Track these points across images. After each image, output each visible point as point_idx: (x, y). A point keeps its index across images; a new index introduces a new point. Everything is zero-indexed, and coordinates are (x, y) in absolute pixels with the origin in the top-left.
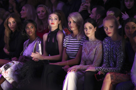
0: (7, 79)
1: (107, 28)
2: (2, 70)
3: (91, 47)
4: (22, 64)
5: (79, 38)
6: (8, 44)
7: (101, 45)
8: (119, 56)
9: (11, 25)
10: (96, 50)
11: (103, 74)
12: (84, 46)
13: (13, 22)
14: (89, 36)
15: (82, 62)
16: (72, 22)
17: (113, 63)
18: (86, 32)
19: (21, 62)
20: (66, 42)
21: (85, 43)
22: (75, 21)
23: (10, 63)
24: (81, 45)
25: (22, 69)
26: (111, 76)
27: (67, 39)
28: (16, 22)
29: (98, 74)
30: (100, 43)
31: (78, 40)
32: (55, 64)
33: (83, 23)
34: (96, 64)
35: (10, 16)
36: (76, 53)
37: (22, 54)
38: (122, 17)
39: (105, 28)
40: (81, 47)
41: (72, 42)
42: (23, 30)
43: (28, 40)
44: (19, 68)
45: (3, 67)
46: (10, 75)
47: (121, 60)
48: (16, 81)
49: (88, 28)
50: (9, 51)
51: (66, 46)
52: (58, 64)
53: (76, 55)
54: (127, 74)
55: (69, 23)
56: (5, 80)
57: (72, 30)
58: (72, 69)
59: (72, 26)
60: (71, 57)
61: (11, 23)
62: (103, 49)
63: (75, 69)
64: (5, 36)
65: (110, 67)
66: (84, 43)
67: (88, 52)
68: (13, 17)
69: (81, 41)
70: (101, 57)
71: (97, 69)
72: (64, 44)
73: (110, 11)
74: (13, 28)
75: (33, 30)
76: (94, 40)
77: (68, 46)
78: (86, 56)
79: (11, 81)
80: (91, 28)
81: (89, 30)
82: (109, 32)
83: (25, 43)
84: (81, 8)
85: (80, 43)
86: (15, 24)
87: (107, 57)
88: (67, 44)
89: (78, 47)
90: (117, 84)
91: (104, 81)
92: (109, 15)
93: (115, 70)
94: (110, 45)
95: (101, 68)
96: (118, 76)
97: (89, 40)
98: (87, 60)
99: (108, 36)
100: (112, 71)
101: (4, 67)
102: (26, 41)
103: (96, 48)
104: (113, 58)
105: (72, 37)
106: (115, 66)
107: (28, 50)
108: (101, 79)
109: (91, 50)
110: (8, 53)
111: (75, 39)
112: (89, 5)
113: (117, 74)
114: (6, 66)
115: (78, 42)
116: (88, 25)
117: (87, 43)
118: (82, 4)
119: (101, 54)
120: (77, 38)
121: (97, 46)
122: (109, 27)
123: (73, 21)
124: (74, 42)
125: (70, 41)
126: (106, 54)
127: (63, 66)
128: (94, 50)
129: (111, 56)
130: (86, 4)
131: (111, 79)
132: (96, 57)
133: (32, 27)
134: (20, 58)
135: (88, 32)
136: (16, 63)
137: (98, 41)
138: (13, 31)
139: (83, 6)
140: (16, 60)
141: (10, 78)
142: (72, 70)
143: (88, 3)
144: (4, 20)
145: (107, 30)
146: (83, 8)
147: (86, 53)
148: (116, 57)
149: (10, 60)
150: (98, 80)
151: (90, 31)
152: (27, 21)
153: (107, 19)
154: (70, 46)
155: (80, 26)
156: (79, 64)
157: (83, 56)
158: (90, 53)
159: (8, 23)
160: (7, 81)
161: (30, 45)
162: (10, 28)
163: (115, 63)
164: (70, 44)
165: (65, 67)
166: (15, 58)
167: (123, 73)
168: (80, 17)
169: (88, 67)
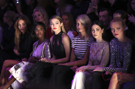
0: (18, 79)
1: (115, 30)
2: (12, 70)
3: (98, 48)
4: (32, 64)
5: (87, 39)
6: (18, 45)
7: (108, 46)
8: (126, 57)
9: (21, 27)
10: (103, 51)
11: (110, 74)
12: (91, 47)
13: (23, 24)
14: (96, 37)
15: (90, 63)
16: (80, 24)
17: (120, 63)
18: (93, 34)
19: (31, 63)
20: (74, 43)
21: (93, 44)
22: (83, 23)
23: (20, 63)
24: (89, 46)
25: (31, 69)
26: (118, 76)
27: (75, 40)
28: (25, 24)
29: (106, 74)
30: (107, 44)
31: (86, 41)
32: (63, 64)
33: (90, 25)
34: (104, 65)
35: (20, 18)
36: (84, 54)
37: (32, 55)
38: (129, 19)
39: (112, 29)
40: (89, 48)
41: (80, 43)
42: (33, 32)
43: (37, 42)
44: (29, 68)
45: (13, 67)
46: (20, 75)
47: (128, 61)
48: (26, 81)
49: (96, 30)
50: (19, 52)
51: (74, 47)
52: (67, 64)
53: (83, 56)
54: (133, 74)
55: (77, 25)
56: (15, 79)
57: (80, 32)
58: (80, 69)
59: (80, 28)
60: (79, 58)
61: (21, 25)
62: (110, 50)
63: (83, 70)
64: (15, 37)
65: (117, 67)
66: (91, 44)
67: (96, 53)
68: (23, 19)
69: (89, 42)
70: (108, 58)
71: (104, 69)
72: (72, 45)
73: (117, 13)
74: (23, 29)
75: (42, 32)
76: (101, 42)
77: (76, 46)
78: (94, 56)
79: (21, 81)
80: (98, 30)
81: (96, 32)
82: (116, 33)
83: (34, 44)
84: (89, 11)
85: (88, 44)
86: (25, 26)
87: (114, 58)
88: (75, 45)
89: (86, 48)
90: (124, 84)
91: (111, 81)
92: (116, 17)
93: (122, 71)
94: (116, 46)
95: (108, 68)
96: (124, 76)
97: (97, 41)
98: (94, 61)
99: (114, 38)
100: (119, 71)
101: (15, 67)
102: (36, 43)
103: (104, 50)
104: (120, 58)
105: (79, 38)
106: (122, 66)
107: (37, 51)
108: (108, 79)
109: (99, 51)
110: (19, 54)
111: (83, 41)
112: (96, 7)
113: (123, 74)
114: (16, 66)
115: (85, 43)
116: (96, 27)
117: (95, 44)
118: (90, 6)
119: (108, 55)
120: (85, 39)
121: (104, 48)
122: (116, 29)
123: (82, 23)
124: (82, 43)
125: (78, 43)
126: (113, 55)
127: (72, 66)
128: (102, 51)
129: (117, 56)
130: (93, 7)
131: (118, 79)
132: (104, 58)
133: (41, 29)
134: (30, 59)
135: (96, 34)
136: (26, 63)
137: (106, 43)
138: (23, 33)
139: (90, 9)
140: (26, 61)
141: (20, 78)
142: (80, 71)
143: (95, 6)
144: (14, 22)
145: (114, 31)
146: (91, 10)
147: (93, 54)
148: (123, 58)
149: (21, 61)
150: (105, 80)
151: (98, 32)
152: (36, 24)
153: (114, 21)
154: (78, 47)
155: (88, 28)
156: (86, 65)
157: (91, 57)
158: (98, 54)
159: (18, 25)
160: (17, 81)
161: (40, 46)
162: (20, 30)
163: (122, 63)
164: (78, 45)
165: (73, 68)
166: (25, 58)
167: (129, 73)
168: (87, 19)
169: (95, 68)
